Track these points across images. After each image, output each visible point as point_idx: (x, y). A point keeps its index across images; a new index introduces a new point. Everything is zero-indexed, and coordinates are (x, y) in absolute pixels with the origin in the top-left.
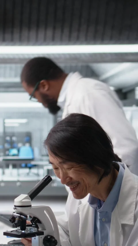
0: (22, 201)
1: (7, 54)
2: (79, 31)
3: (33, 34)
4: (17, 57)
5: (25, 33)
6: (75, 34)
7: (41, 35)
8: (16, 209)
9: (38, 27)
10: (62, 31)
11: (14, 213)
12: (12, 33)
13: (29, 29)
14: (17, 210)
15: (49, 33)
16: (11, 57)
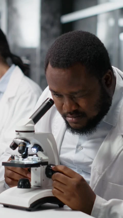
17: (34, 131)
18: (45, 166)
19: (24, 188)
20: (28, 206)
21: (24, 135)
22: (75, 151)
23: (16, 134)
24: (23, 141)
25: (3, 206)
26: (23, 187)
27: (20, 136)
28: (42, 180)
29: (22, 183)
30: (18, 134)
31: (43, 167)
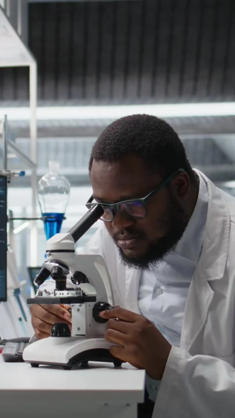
0: (62, 242)
1: (75, 120)
2: (196, 79)
3: (118, 84)
4: (91, 124)
5: (105, 84)
6: (188, 85)
7: (132, 86)
8: (51, 256)
9: (126, 73)
10: (168, 81)
11: (47, 262)
12: (84, 84)
13: (112, 77)
15: (146, 83)
16: (82, 124)
17: (73, 251)
18: (92, 304)
19: (60, 336)
20: (65, 361)
22: (151, 296)
24: (57, 265)
25: (30, 365)
27: (53, 258)
28: (88, 325)
29: (55, 328)
31: (90, 306)
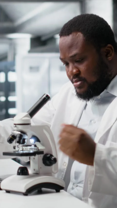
11: (15, 130)
14: (17, 128)
17: (30, 124)
20: (24, 191)
21: (20, 127)
23: (14, 126)
24: (20, 133)
26: (21, 174)
27: (17, 129)
28: (40, 168)
30: (16, 126)
31: (41, 156)
